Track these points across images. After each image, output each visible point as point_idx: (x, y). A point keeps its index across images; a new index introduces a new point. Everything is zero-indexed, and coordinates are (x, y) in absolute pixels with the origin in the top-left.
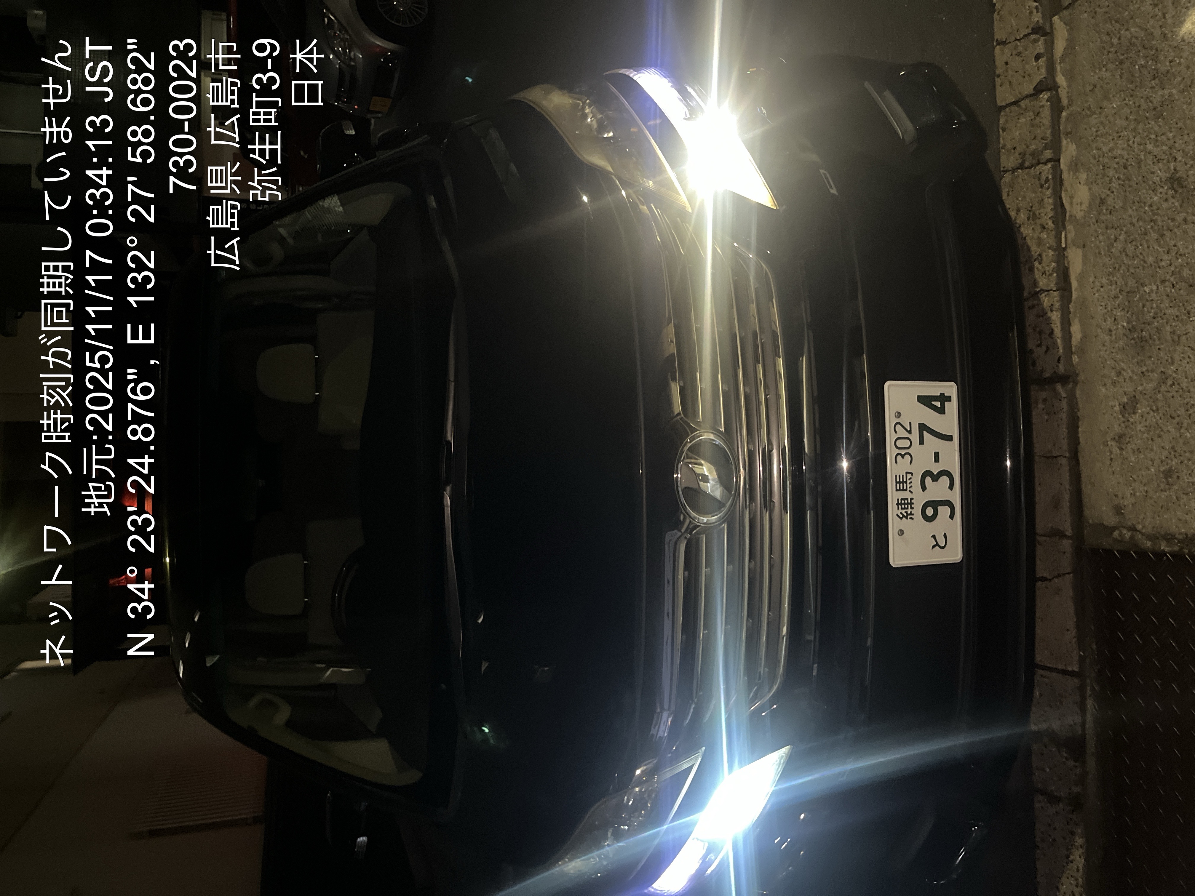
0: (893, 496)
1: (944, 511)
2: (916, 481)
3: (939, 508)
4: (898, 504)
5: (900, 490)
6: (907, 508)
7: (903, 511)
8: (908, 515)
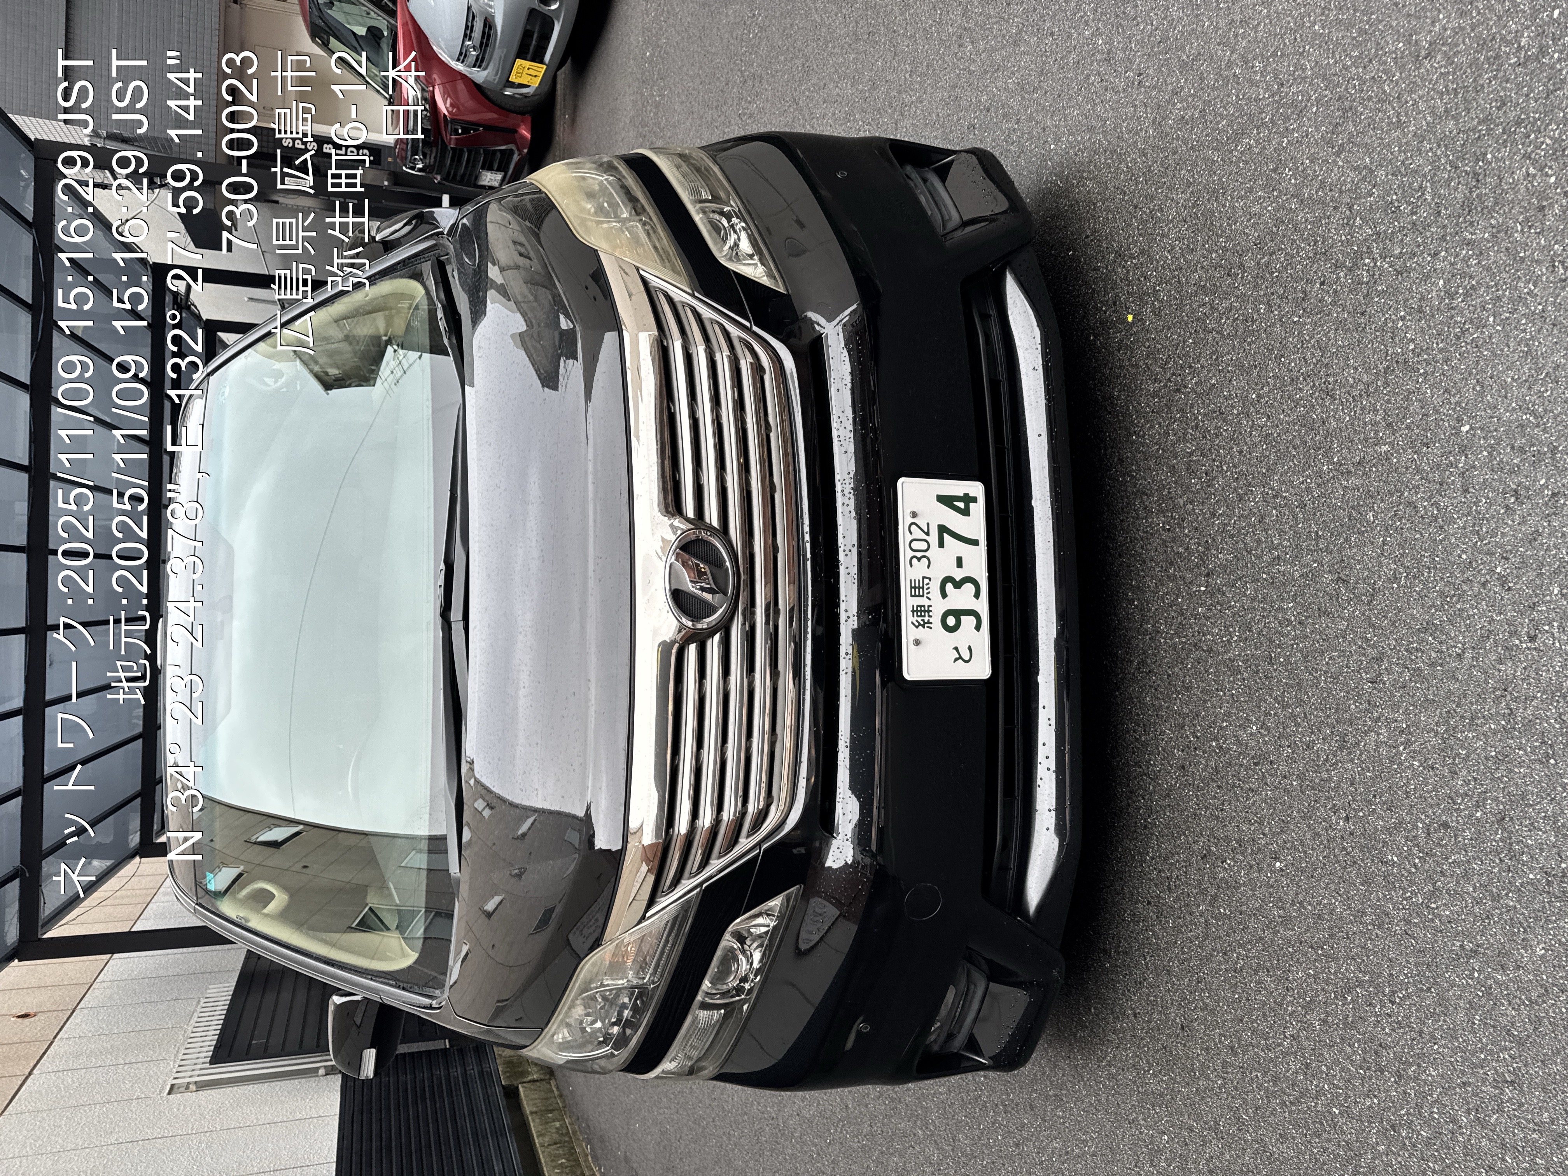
0: (907, 602)
1: (968, 622)
2: (935, 587)
3: (962, 617)
4: (913, 611)
5: (915, 596)
6: (924, 616)
7: (919, 619)
8: (925, 623)
